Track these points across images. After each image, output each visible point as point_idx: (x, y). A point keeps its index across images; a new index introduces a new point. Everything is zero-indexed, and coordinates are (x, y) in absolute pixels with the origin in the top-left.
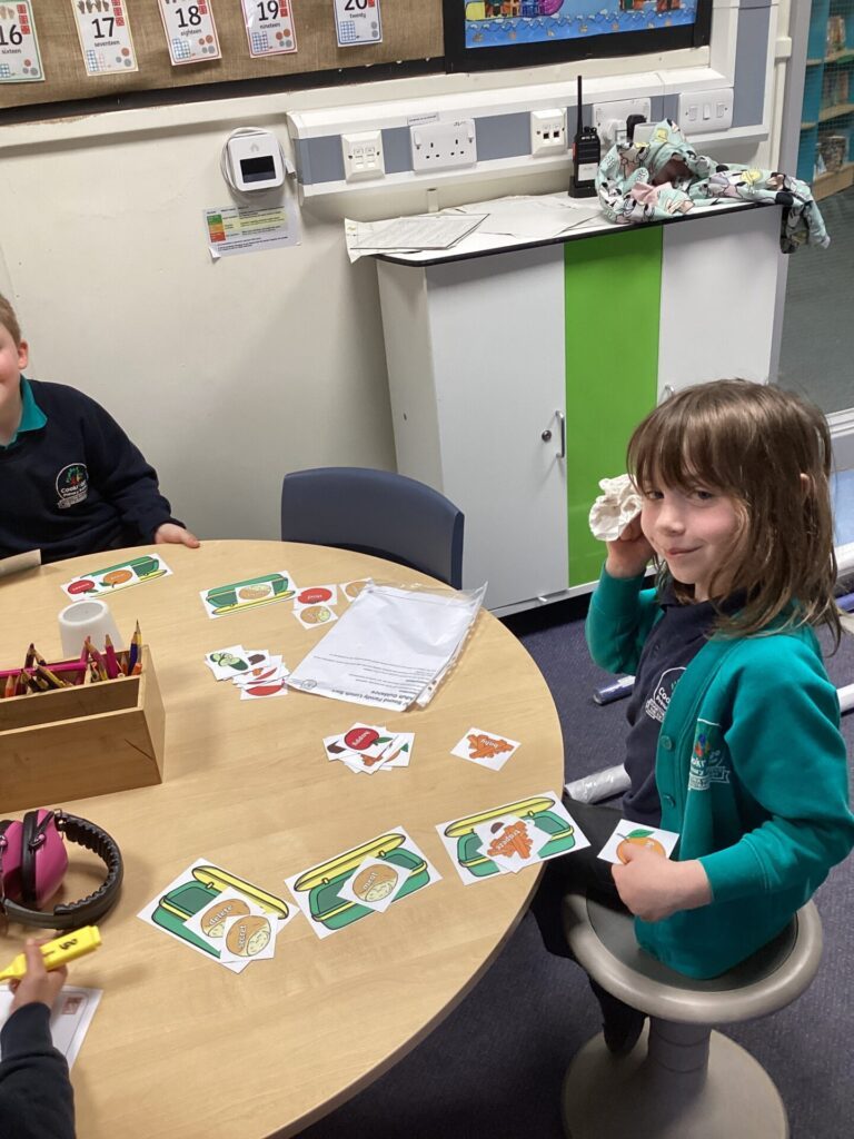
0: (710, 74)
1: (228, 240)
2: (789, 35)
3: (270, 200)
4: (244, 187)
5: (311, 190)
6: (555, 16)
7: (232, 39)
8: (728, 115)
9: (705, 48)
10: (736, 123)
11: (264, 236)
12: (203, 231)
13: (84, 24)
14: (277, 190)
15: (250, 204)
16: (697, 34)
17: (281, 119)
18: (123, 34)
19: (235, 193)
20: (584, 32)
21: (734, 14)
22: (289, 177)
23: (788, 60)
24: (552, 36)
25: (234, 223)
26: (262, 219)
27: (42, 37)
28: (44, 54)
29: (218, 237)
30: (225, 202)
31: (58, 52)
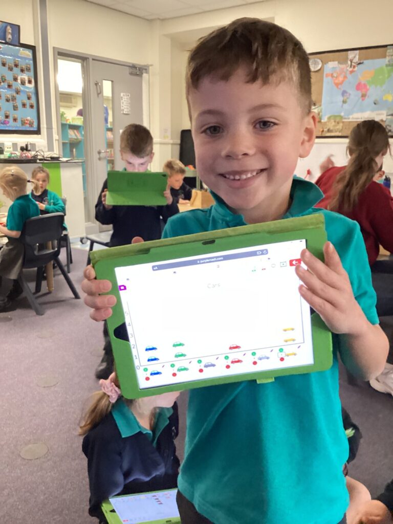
2: (58, 135)
6: (8, 125)
9: (40, 136)
10: (49, 151)
16: (38, 132)
20: (14, 129)
21: (45, 130)
23: (58, 140)
24: (7, 129)
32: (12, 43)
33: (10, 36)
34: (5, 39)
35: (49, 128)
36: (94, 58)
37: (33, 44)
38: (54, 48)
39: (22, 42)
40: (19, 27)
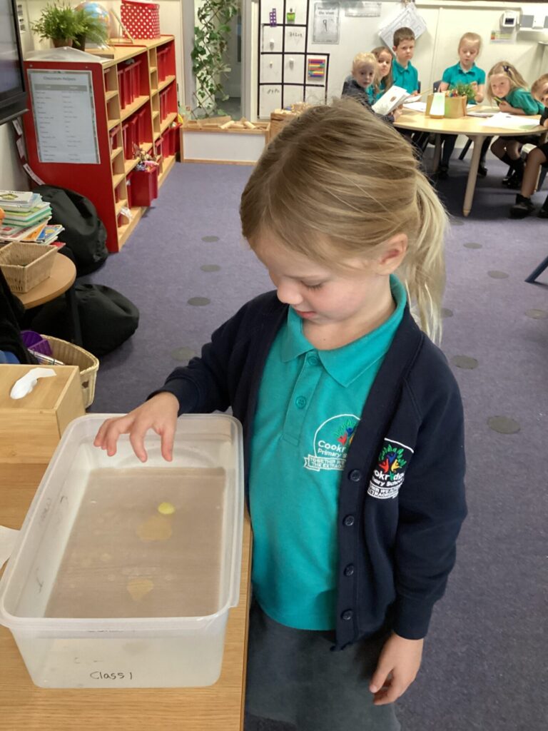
1: (496, 40)
3: (509, 31)
4: (504, 25)
5: (522, 29)
11: (505, 40)
12: (489, 36)
14: (512, 28)
15: (505, 31)
17: (519, 9)
19: (501, 27)
22: (517, 25)
25: (498, 36)
26: (506, 36)
29: (493, 38)
30: (498, 29)
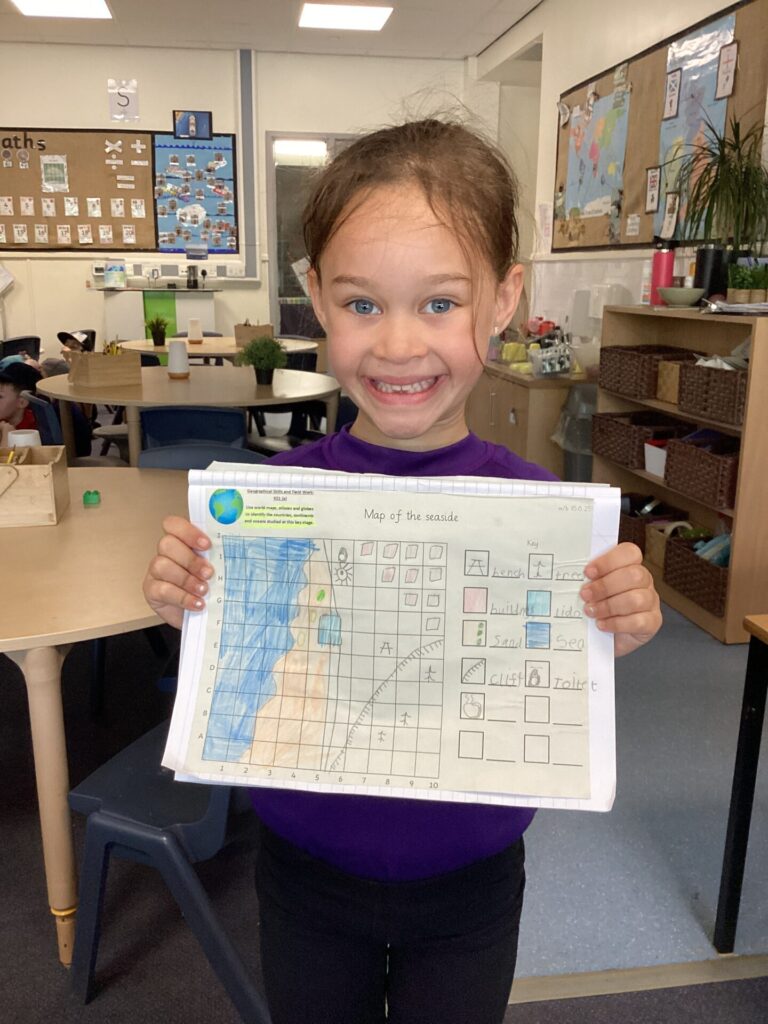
0: (239, 262)
7: (96, 238)
8: (243, 274)
9: (237, 255)
10: (247, 276)
13: (59, 232)
16: (237, 251)
18: (68, 235)
21: (246, 245)
23: (268, 261)
27: (49, 234)
28: (49, 238)
31: (53, 238)
32: (200, 136)
33: (192, 128)
34: (187, 133)
35: (251, 244)
36: (339, 137)
37: (233, 132)
38: (267, 133)
39: (215, 131)
40: (210, 114)
